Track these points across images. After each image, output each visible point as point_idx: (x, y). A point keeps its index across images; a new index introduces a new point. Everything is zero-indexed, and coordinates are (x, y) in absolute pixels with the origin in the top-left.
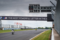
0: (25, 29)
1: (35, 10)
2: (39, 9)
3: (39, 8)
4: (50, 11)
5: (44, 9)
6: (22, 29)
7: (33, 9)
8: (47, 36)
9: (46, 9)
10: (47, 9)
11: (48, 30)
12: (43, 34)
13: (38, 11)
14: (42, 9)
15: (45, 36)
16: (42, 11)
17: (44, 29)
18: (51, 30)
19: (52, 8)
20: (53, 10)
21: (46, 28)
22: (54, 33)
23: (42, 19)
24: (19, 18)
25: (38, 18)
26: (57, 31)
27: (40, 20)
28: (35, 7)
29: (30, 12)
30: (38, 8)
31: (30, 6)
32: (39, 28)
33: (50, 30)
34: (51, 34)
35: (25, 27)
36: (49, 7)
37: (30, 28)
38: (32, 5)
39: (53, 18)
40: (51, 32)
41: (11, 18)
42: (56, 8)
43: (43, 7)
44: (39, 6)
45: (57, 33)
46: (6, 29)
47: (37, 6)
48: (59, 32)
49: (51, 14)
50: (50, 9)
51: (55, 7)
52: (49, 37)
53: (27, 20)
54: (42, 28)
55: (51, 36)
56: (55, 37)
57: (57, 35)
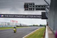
0: (21, 26)
1: (30, 9)
2: (34, 8)
3: (34, 6)
4: (44, 9)
5: (39, 8)
6: (18, 26)
7: (28, 8)
8: (42, 33)
9: (40, 8)
10: (42, 8)
11: (43, 27)
12: (37, 31)
13: (33, 9)
14: (37, 8)
15: (39, 33)
16: (37, 9)
17: (39, 26)
18: (46, 27)
19: (46, 7)
20: (47, 9)
21: (41, 26)
22: (48, 30)
23: (36, 17)
24: (15, 16)
25: (33, 16)
26: (51, 28)
27: (35, 18)
28: (30, 5)
29: (25, 10)
30: (32, 6)
31: (25, 5)
32: (34, 26)
33: (44, 27)
34: (45, 31)
35: (21, 24)
36: (44, 6)
37: (25, 25)
38: (27, 4)
39: (47, 16)
40: (46, 29)
41: (7, 16)
42: (50, 7)
43: (38, 5)
44: (34, 4)
45: (51, 30)
46: (2, 26)
47: (31, 4)
48: (52, 29)
49: (45, 12)
50: (44, 8)
51: (49, 5)
52: (43, 34)
53: (22, 17)
54: (37, 26)
55: (45, 33)
56: (49, 34)
57: (51, 32)
